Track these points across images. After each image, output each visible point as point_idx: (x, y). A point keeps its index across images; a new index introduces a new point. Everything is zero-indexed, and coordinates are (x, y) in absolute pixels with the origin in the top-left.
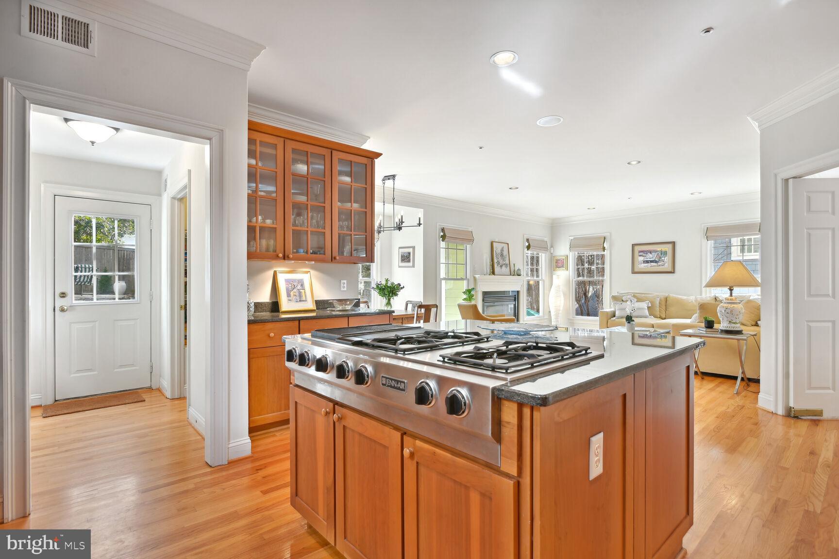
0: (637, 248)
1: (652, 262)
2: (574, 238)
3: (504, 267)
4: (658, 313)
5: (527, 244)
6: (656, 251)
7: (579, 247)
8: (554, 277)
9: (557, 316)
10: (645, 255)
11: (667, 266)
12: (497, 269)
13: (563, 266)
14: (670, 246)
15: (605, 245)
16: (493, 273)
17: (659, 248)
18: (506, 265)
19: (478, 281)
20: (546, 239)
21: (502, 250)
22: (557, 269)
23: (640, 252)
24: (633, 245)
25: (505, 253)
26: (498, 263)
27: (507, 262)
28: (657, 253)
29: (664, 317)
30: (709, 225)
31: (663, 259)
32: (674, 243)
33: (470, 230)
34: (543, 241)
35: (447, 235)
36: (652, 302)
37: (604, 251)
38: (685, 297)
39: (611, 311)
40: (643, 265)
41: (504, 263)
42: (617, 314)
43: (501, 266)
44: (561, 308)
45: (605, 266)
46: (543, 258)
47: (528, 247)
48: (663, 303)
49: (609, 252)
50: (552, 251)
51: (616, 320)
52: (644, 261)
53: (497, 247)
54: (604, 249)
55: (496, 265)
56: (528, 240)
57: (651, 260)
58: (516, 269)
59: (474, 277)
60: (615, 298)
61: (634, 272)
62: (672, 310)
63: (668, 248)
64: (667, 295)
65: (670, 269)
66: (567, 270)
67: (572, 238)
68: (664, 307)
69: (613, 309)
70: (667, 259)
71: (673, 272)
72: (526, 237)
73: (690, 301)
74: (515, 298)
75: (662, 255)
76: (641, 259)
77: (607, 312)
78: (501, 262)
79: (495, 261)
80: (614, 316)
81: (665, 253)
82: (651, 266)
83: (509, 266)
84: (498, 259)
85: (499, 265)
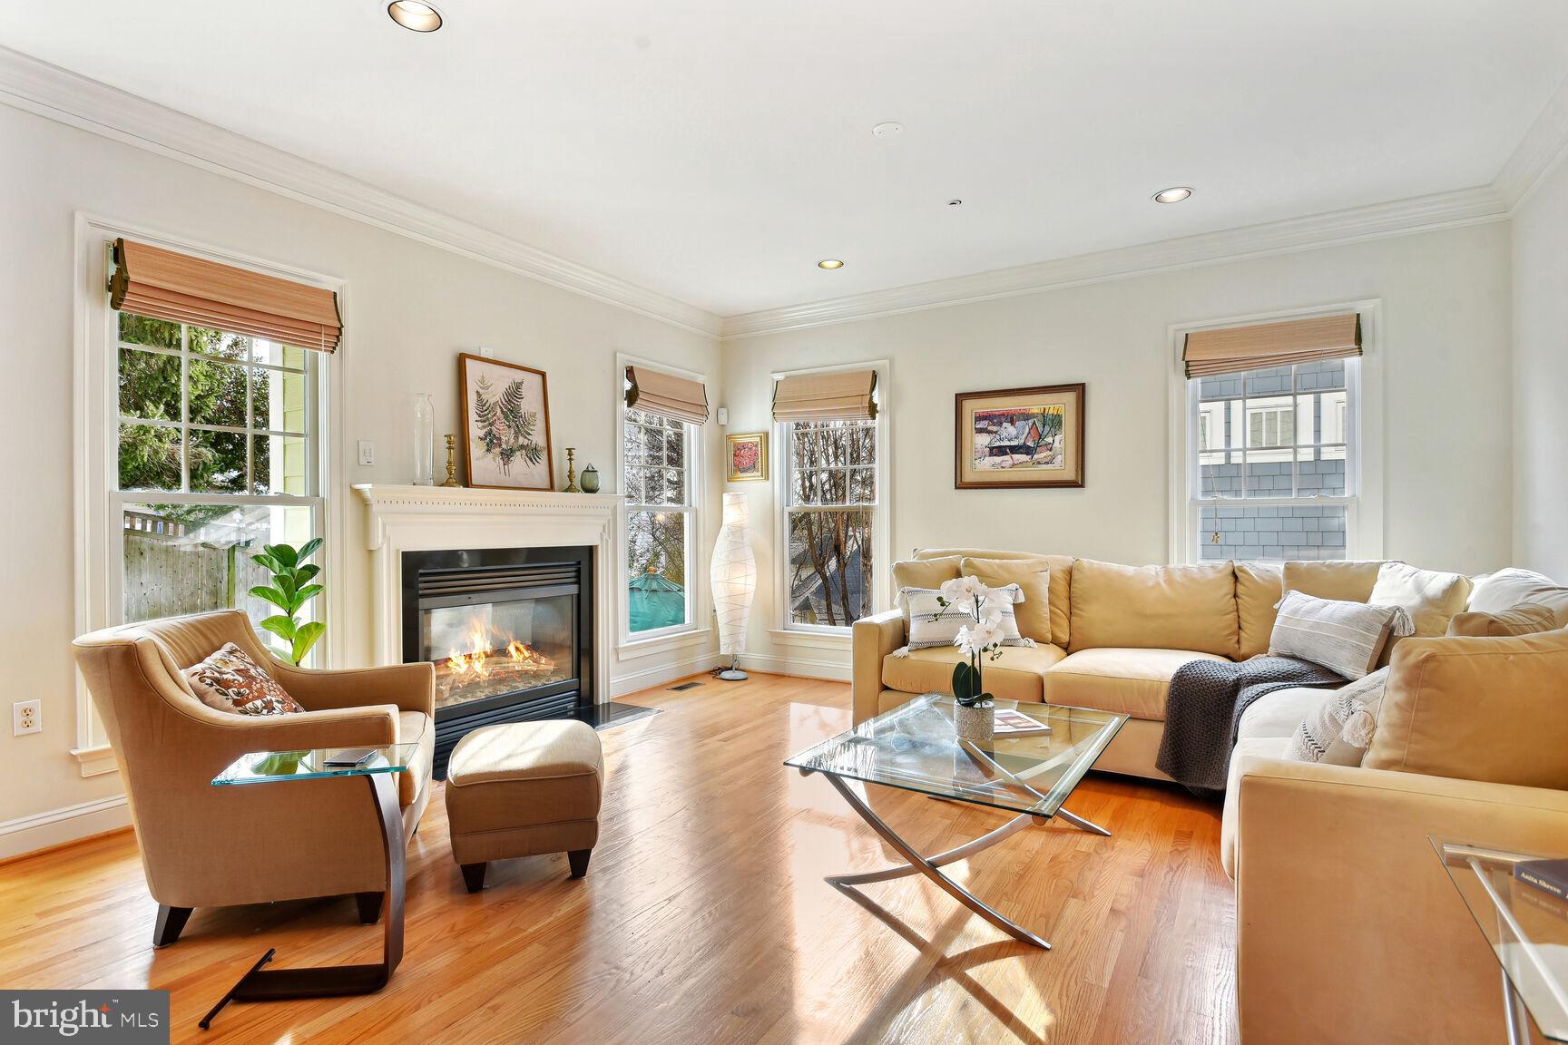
0: (971, 407)
1: (1014, 450)
2: (787, 377)
3: (519, 461)
4: (1045, 628)
5: (628, 385)
6: (1026, 416)
7: (800, 402)
8: (726, 498)
9: (734, 623)
10: (994, 428)
11: (1063, 467)
12: (483, 462)
13: (753, 467)
14: (1070, 398)
15: (876, 400)
16: (465, 479)
17: (1035, 405)
18: (532, 453)
19: (375, 508)
20: (701, 379)
21: (514, 393)
22: (742, 475)
23: (979, 418)
24: (960, 398)
25: (530, 403)
26: (491, 441)
27: (538, 438)
28: (1031, 422)
29: (1065, 637)
30: (1191, 327)
31: (1049, 440)
32: (1080, 389)
33: (330, 284)
34: (694, 384)
35: (133, 277)
36: (1026, 588)
37: (874, 418)
38: (1130, 570)
39: (894, 621)
40: (990, 461)
41: (521, 440)
42: (915, 632)
43: (507, 455)
44: (749, 600)
45: (876, 466)
46: (695, 437)
47: (632, 397)
48: (1062, 589)
49: (886, 422)
50: (723, 420)
51: (913, 656)
52: (992, 449)
53: (488, 383)
54: (873, 410)
55: (476, 449)
56: (630, 373)
57: (1013, 443)
58: (579, 469)
59: (358, 494)
60: (904, 574)
61: (961, 485)
62: (1094, 614)
63: (1063, 405)
64: (1069, 560)
65: (1070, 475)
66: (768, 479)
67: (780, 377)
68: (1065, 607)
69: (898, 613)
70: (1062, 442)
71: (1078, 483)
72: (623, 360)
73: (1151, 583)
74: (578, 571)
75: (1047, 428)
76: (983, 440)
77: (879, 629)
78: (507, 437)
79: (475, 430)
80: (904, 640)
81: (1055, 422)
82: (1014, 465)
83: (544, 456)
84: (491, 425)
85: (498, 450)
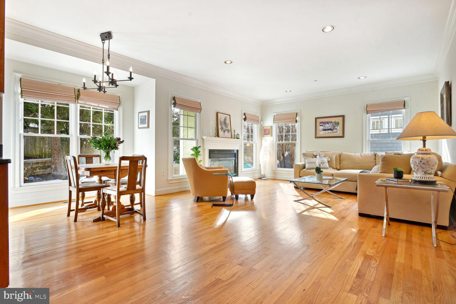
0: (319, 121)
1: (328, 130)
2: (277, 114)
3: (226, 132)
4: (334, 166)
5: (244, 117)
6: (331, 122)
7: (279, 120)
8: (263, 141)
9: (265, 167)
10: (324, 125)
11: (339, 133)
12: (221, 133)
13: (269, 134)
14: (341, 118)
15: (297, 119)
16: (218, 136)
17: (333, 120)
18: (228, 131)
19: (205, 141)
20: (257, 115)
21: (225, 119)
22: (266, 135)
23: (321, 123)
24: (316, 119)
25: (228, 121)
26: (222, 128)
27: (229, 128)
28: (332, 124)
29: (339, 168)
30: (368, 103)
31: (336, 127)
32: (343, 116)
33: (199, 101)
34: (256, 116)
35: (177, 103)
36: (330, 158)
37: (297, 123)
38: (353, 154)
39: (302, 164)
40: (323, 132)
41: (227, 129)
42: (307, 166)
43: (224, 131)
44: (268, 163)
45: (297, 133)
46: (256, 128)
47: (245, 119)
48: (338, 158)
49: (299, 124)
50: (262, 123)
51: (306, 171)
52: (323, 129)
53: (221, 117)
54: (296, 121)
55: (220, 130)
56: (245, 114)
57: (328, 128)
58: (236, 134)
59: (202, 138)
60: (305, 155)
61: (316, 137)
62: (344, 163)
63: (340, 120)
64: (340, 152)
65: (341, 135)
66: (272, 136)
67: (275, 114)
68: (339, 162)
69: (303, 163)
70: (339, 128)
71: (343, 137)
72: (243, 112)
73: (357, 157)
74: (235, 155)
75: (336, 125)
76: (322, 128)
77: (299, 165)
78: (224, 128)
79: (220, 127)
80: (304, 168)
81: (338, 124)
82: (328, 133)
83: (230, 132)
84: (222, 126)
85: (223, 130)
